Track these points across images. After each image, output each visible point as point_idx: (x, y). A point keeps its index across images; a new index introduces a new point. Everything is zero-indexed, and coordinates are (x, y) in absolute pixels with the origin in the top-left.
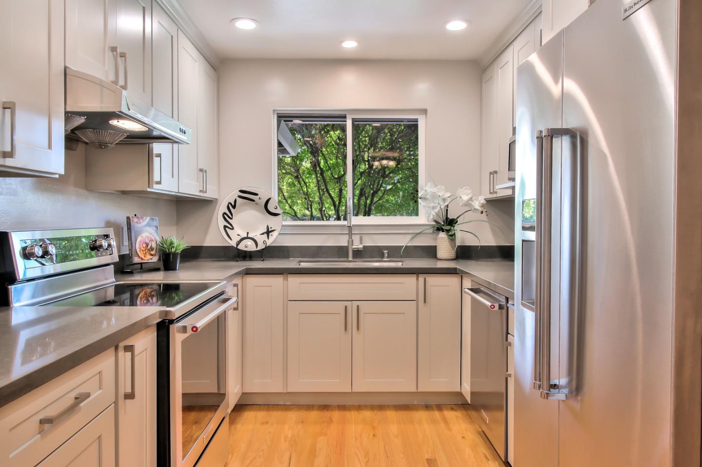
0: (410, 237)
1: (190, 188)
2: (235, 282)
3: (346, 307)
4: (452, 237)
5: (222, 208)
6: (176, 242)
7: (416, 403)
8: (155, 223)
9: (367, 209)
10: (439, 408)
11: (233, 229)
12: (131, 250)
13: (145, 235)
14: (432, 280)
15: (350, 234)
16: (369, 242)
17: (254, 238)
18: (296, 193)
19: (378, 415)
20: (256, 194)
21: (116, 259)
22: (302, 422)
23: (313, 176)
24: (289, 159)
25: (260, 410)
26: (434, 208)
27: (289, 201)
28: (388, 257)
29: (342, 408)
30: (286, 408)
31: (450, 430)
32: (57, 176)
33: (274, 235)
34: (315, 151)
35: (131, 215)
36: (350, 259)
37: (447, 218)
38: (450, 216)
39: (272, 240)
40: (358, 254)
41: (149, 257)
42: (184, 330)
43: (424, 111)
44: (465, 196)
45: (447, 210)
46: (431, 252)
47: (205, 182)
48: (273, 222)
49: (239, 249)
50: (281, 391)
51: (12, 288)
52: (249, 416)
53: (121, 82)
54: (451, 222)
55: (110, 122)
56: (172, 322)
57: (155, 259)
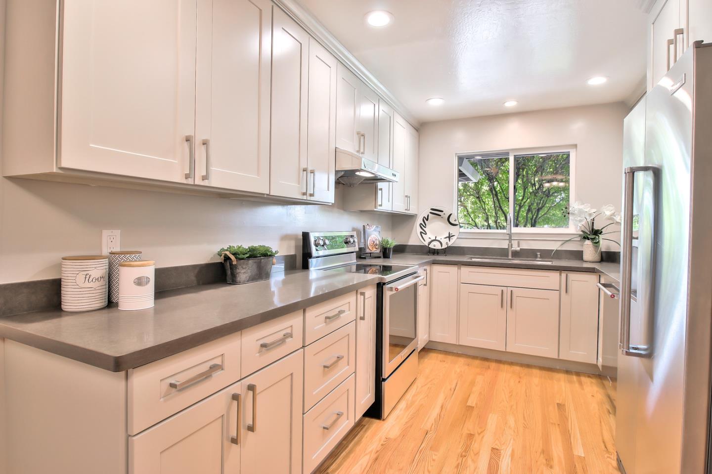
0: (560, 243)
1: (399, 207)
2: (425, 267)
3: (502, 290)
4: (596, 244)
5: (419, 220)
6: (390, 241)
7: (558, 368)
8: (379, 229)
9: (533, 221)
10: (578, 374)
11: (426, 234)
12: (365, 245)
13: (372, 236)
14: (573, 276)
15: (510, 240)
16: (525, 246)
17: (441, 240)
18: (477, 209)
19: (524, 371)
20: (442, 211)
21: (357, 249)
22: (468, 365)
23: (491, 196)
24: (473, 185)
25: (440, 353)
26: (580, 221)
27: (472, 216)
28: (541, 258)
29: (499, 362)
30: (458, 355)
31: (583, 389)
32: (331, 204)
33: (453, 240)
34: (491, 178)
35: (365, 224)
36: (510, 257)
37: (593, 229)
38: (596, 228)
39: (452, 242)
40: (516, 254)
41: (375, 249)
42: (391, 289)
43: (575, 146)
44: (608, 212)
45: (593, 223)
46: (578, 255)
47: (409, 204)
48: (454, 230)
49: (429, 248)
50: (455, 343)
51: (310, 260)
52: (433, 355)
53: (362, 150)
54: (597, 233)
55: (356, 173)
56: (384, 284)
57: (378, 251)
